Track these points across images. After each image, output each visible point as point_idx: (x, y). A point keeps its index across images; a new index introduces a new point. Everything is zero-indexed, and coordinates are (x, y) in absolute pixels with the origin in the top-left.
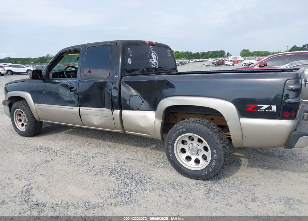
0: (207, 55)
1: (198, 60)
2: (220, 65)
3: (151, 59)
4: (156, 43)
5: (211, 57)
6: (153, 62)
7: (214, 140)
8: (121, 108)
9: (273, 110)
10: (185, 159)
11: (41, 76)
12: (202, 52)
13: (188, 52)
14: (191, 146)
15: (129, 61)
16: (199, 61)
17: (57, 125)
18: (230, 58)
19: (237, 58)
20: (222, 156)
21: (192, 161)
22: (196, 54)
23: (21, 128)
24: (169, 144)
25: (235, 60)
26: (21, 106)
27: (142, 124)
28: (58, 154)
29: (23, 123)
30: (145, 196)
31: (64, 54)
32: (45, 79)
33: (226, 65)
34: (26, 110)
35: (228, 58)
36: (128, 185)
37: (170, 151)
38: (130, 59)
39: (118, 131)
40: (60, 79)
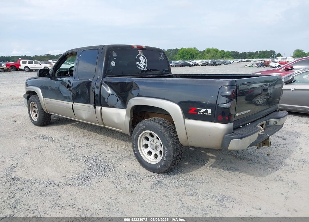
0: (255, 55)
1: (243, 60)
2: (264, 67)
3: (138, 62)
4: (146, 47)
5: (259, 57)
6: (141, 65)
7: (165, 138)
8: (101, 105)
9: (209, 114)
10: (146, 153)
11: (48, 75)
12: (250, 52)
13: (233, 52)
14: (152, 142)
15: (113, 64)
16: (245, 62)
17: (64, 118)
18: (279, 59)
19: (286, 59)
20: (172, 152)
21: (152, 156)
22: (242, 53)
23: (35, 118)
24: (134, 140)
25: (284, 61)
26: (34, 99)
27: (116, 120)
28: (54, 142)
29: (37, 114)
30: (100, 181)
31: (68, 56)
32: (52, 77)
33: (271, 66)
34: (38, 103)
35: (277, 59)
36: (92, 172)
37: (134, 146)
38: (114, 62)
39: (100, 125)
40: (61, 78)
